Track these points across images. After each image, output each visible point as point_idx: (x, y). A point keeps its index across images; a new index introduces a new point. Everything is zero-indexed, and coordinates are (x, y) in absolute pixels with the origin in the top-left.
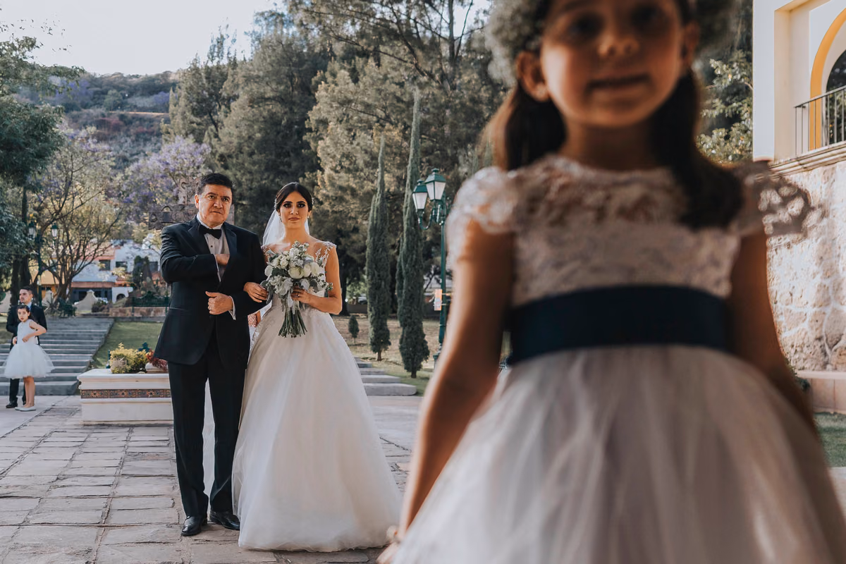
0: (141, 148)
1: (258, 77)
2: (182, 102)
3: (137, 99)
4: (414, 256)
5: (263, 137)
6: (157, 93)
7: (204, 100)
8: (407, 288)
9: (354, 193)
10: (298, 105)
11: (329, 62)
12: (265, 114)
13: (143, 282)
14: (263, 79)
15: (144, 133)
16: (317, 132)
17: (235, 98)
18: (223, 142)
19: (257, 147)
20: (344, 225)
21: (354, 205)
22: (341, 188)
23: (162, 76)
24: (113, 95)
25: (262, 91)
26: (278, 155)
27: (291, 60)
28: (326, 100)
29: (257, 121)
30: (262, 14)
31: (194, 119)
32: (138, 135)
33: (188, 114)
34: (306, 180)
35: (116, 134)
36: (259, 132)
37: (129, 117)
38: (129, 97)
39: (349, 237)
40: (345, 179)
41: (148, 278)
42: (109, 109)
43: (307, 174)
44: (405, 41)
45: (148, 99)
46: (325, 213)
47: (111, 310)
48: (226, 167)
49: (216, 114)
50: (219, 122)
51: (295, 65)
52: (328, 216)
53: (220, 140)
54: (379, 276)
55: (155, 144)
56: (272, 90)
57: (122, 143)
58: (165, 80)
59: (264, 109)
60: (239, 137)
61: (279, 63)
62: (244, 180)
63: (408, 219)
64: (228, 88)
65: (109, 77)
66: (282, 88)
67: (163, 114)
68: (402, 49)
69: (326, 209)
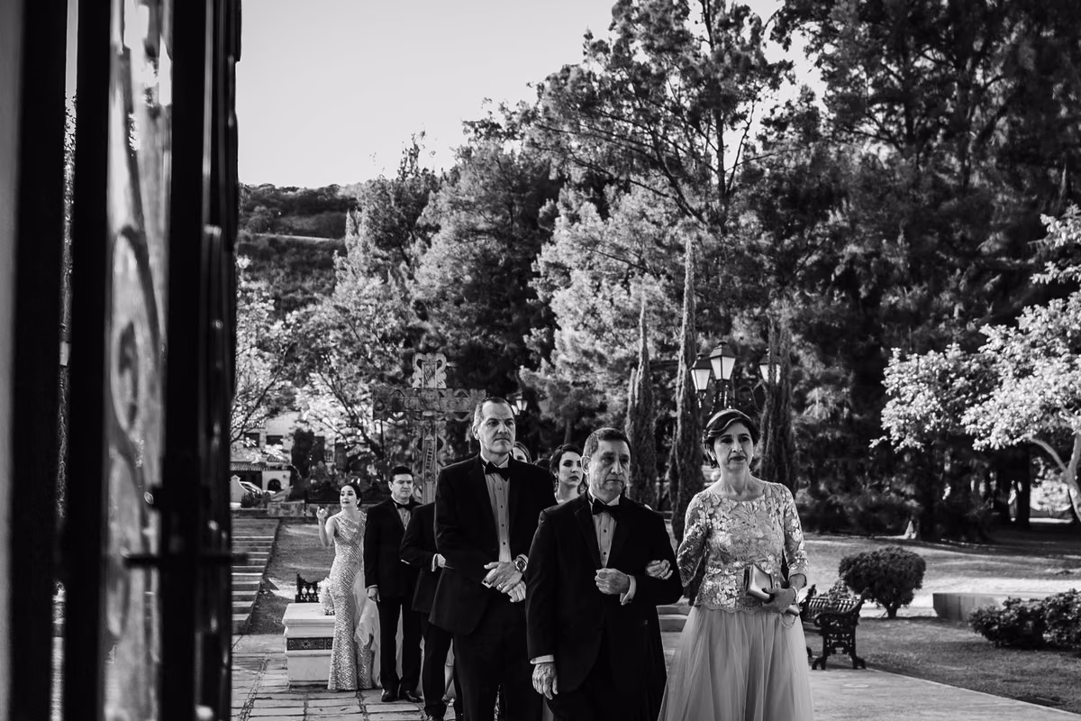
0: (298, 283)
1: (468, 203)
2: (363, 230)
3: (293, 218)
4: (692, 449)
5: (474, 281)
6: (320, 211)
7: (393, 229)
8: (683, 490)
9: (602, 360)
10: (520, 240)
11: (561, 190)
12: (477, 251)
13: (313, 468)
14: (475, 206)
15: (301, 263)
16: (546, 277)
17: (437, 229)
18: (421, 286)
19: (466, 293)
20: (589, 400)
21: (600, 377)
22: (586, 353)
23: (328, 190)
24: (261, 212)
25: (473, 221)
26: (493, 304)
27: (510, 184)
28: (566, 240)
29: (466, 259)
30: (472, 124)
31: (378, 252)
32: (294, 266)
33: (369, 244)
34: (532, 339)
35: (265, 263)
36: (469, 274)
37: (284, 241)
38: (282, 216)
39: (593, 416)
40: (587, 341)
41: (320, 462)
42: (256, 230)
43: (533, 331)
44: (665, 170)
45: (307, 220)
46: (564, 385)
47: (269, 505)
48: (424, 317)
49: (408, 246)
50: (411, 256)
51: (514, 190)
52: (568, 389)
53: (416, 282)
54: (642, 471)
55: (318, 279)
56: (486, 221)
57: (274, 276)
58: (331, 195)
59: (475, 245)
60: (442, 279)
61: (494, 187)
62: (448, 335)
63: (683, 401)
64: (428, 216)
65: (255, 188)
66: (499, 218)
67: (327, 240)
68: (660, 180)
69: (565, 379)
